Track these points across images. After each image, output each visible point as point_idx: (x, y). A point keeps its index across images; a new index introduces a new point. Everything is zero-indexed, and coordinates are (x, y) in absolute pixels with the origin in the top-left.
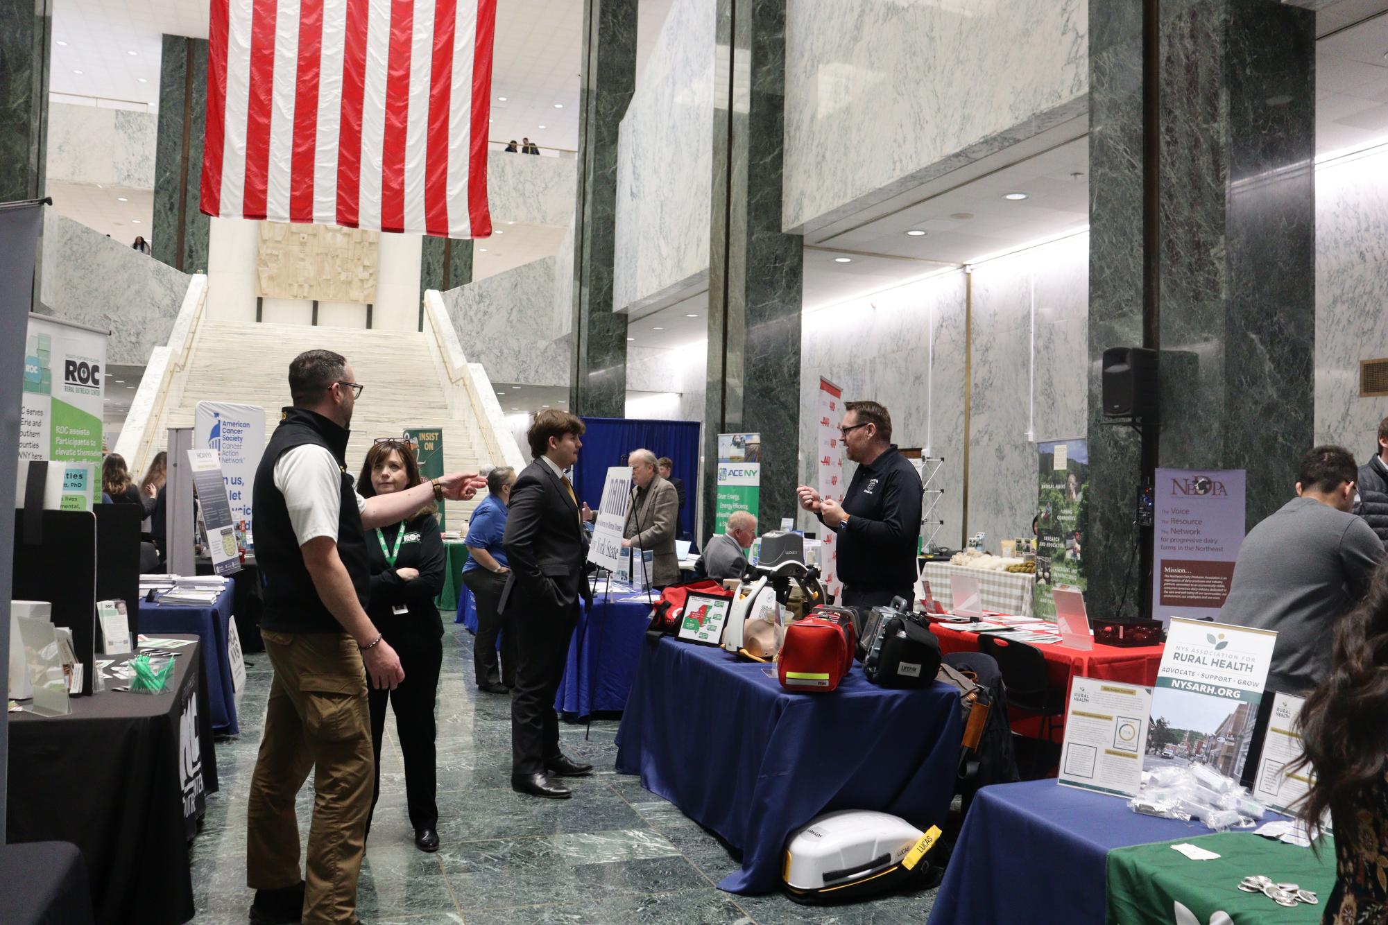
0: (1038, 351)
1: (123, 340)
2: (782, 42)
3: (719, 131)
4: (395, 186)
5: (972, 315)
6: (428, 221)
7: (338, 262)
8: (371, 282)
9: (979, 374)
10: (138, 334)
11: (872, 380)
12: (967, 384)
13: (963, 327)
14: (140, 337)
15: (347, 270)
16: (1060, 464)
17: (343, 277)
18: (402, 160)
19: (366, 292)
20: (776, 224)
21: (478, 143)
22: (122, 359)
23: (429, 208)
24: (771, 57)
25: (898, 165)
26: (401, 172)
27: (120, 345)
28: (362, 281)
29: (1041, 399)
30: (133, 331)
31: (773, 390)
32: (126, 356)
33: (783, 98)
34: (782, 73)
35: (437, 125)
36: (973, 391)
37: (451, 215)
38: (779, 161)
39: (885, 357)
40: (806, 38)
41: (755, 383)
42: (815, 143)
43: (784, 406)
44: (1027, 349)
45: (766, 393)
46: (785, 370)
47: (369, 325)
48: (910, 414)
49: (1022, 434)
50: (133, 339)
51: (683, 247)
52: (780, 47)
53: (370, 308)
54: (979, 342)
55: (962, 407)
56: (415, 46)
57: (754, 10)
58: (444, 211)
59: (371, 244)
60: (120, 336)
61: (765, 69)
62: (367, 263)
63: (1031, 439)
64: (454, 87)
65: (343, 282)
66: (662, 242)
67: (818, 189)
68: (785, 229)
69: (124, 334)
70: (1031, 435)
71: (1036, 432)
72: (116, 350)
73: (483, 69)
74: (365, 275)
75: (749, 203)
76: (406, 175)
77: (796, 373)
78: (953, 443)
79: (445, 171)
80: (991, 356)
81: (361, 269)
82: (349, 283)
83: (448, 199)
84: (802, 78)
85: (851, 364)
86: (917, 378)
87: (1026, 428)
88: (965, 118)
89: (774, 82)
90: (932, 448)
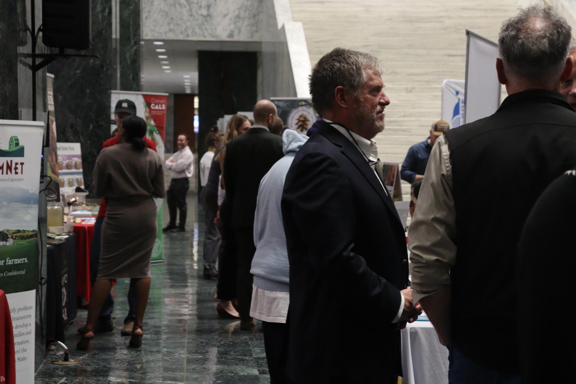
1: (194, 13)
10: (209, 7)
14: (211, 10)
22: (194, 33)
27: (191, 19)
30: (204, 3)
32: (197, 30)
50: (204, 12)
60: (191, 10)
69: (195, 7)
72: (188, 24)
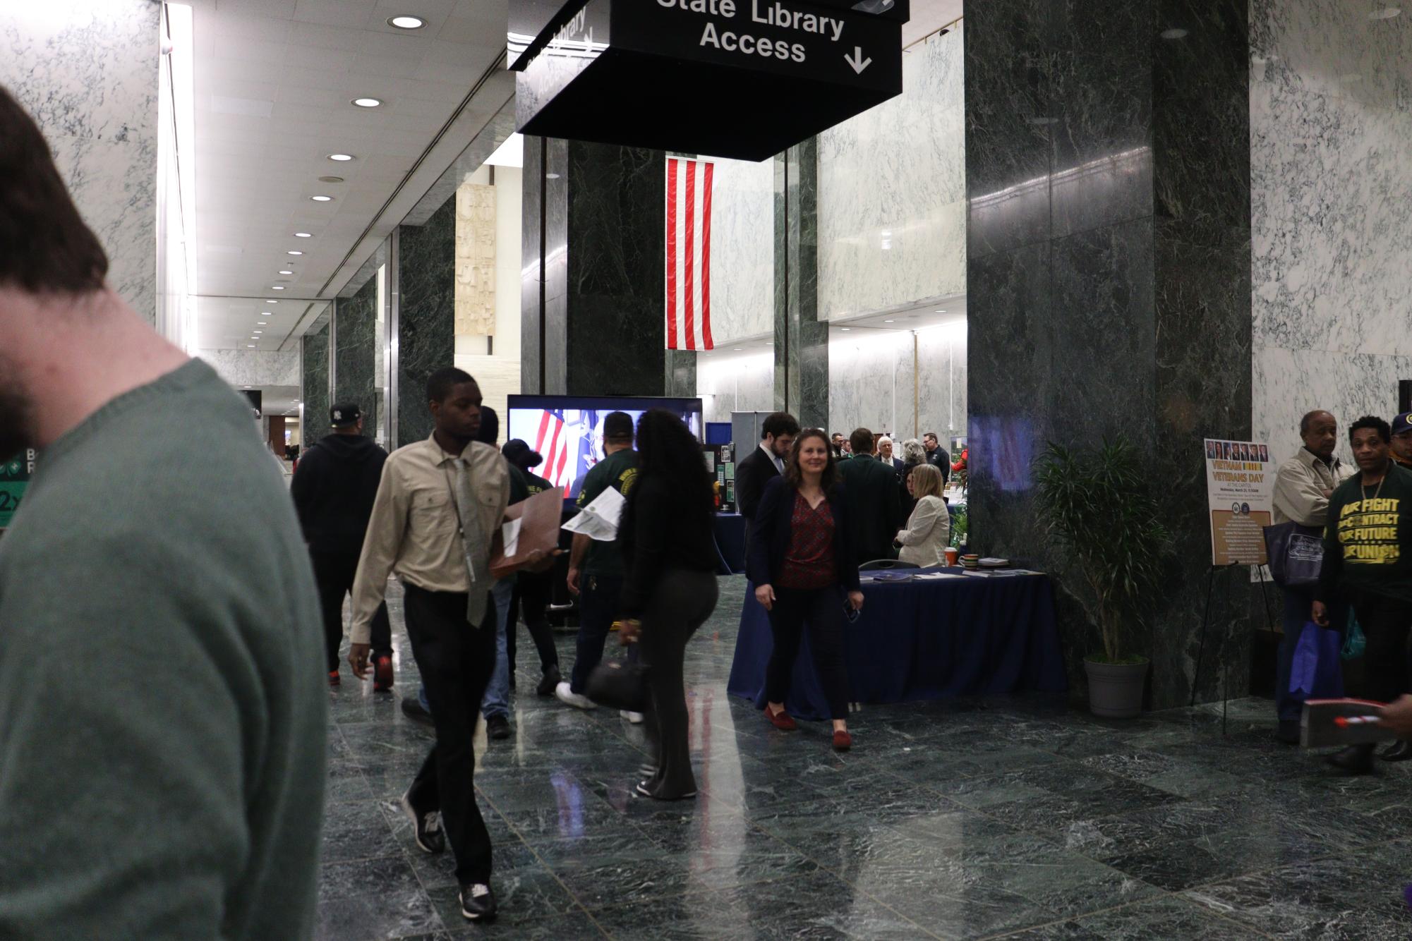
0: (954, 382)
2: (816, 215)
3: (778, 261)
4: (673, 328)
5: (918, 358)
6: (687, 343)
7: (468, 306)
8: (491, 321)
9: (922, 394)
11: (858, 393)
12: (916, 398)
13: (913, 365)
15: (475, 312)
16: (959, 446)
17: (472, 317)
18: (675, 317)
19: (488, 327)
20: (814, 317)
21: (706, 307)
23: (687, 337)
24: (810, 225)
25: (885, 301)
26: (675, 322)
28: (485, 319)
29: (956, 407)
31: (815, 406)
33: (816, 247)
34: (816, 234)
35: (688, 300)
36: (919, 401)
37: (696, 340)
38: (815, 282)
39: (865, 378)
40: (830, 218)
41: (805, 403)
42: (837, 277)
43: (821, 415)
44: (948, 380)
45: (811, 408)
46: (821, 395)
47: (490, 352)
48: (883, 414)
49: (947, 426)
51: (746, 317)
52: (814, 219)
53: (490, 339)
54: (923, 374)
55: (913, 410)
56: (677, 265)
57: (800, 200)
58: (693, 339)
59: (490, 292)
61: (807, 232)
62: (488, 307)
63: (951, 429)
64: (695, 282)
65: (472, 321)
66: (729, 310)
67: (840, 302)
68: (819, 319)
70: (951, 427)
71: (954, 425)
73: (706, 273)
74: (487, 315)
75: (800, 306)
76: (677, 323)
77: (827, 397)
78: (909, 430)
79: (692, 321)
80: (929, 382)
81: (484, 311)
82: (477, 321)
83: (695, 333)
84: (828, 240)
85: (843, 382)
86: (886, 393)
87: (948, 423)
88: (918, 287)
89: (811, 239)
90: (896, 434)
